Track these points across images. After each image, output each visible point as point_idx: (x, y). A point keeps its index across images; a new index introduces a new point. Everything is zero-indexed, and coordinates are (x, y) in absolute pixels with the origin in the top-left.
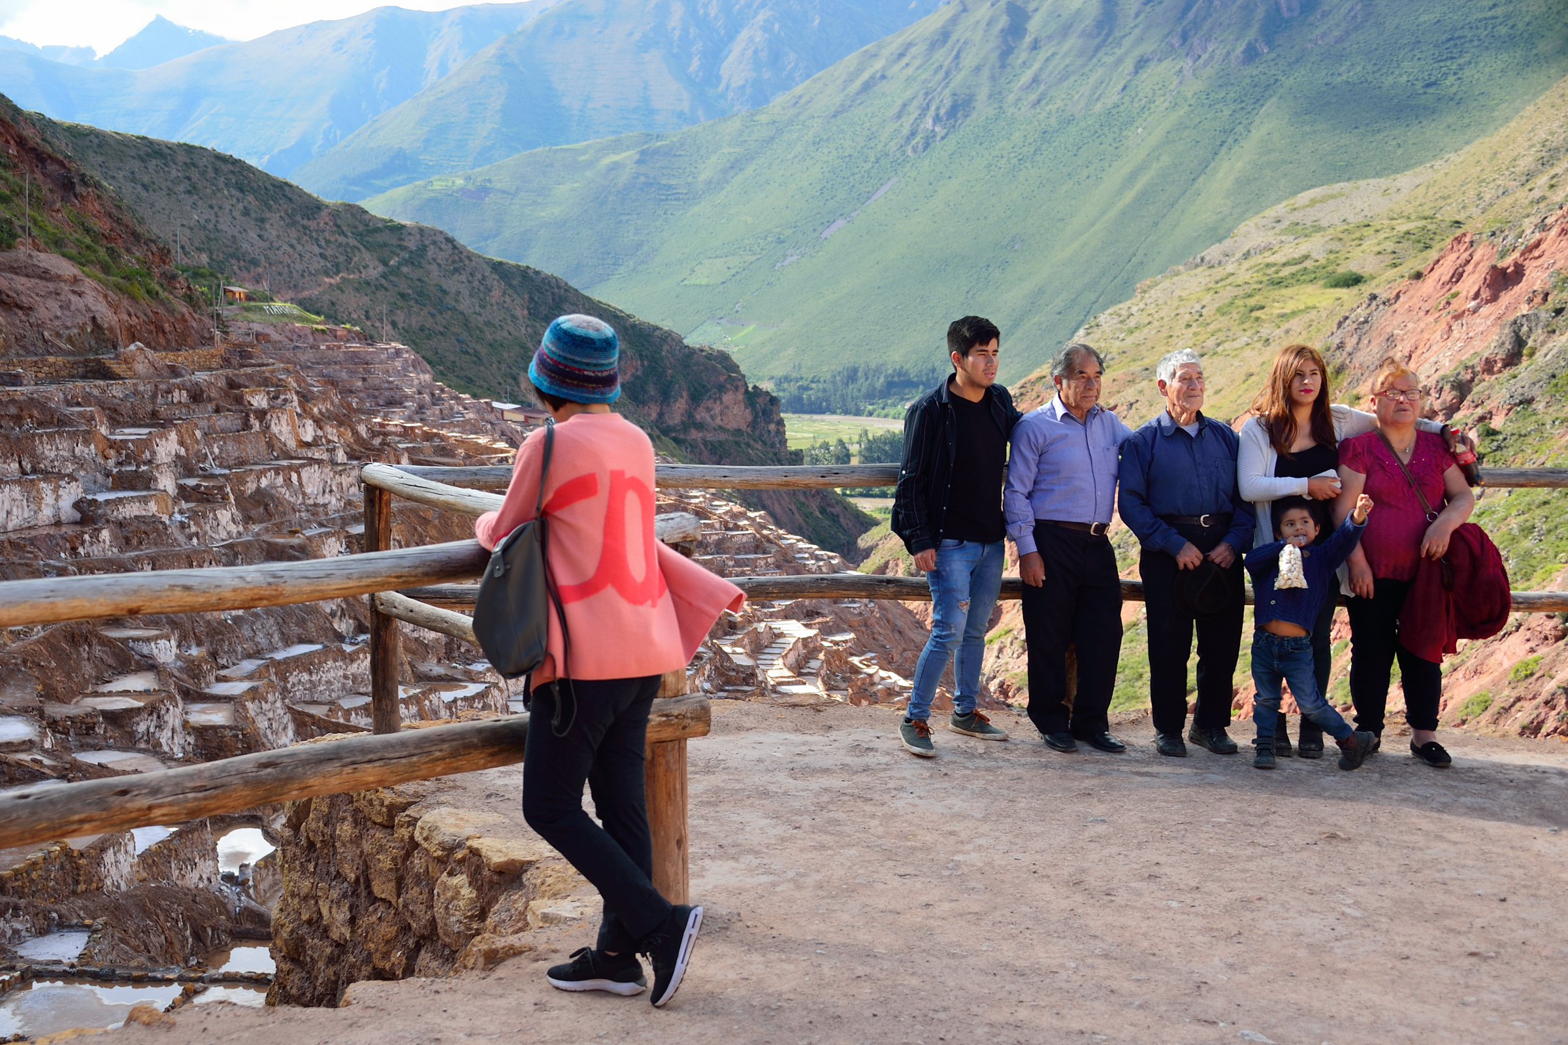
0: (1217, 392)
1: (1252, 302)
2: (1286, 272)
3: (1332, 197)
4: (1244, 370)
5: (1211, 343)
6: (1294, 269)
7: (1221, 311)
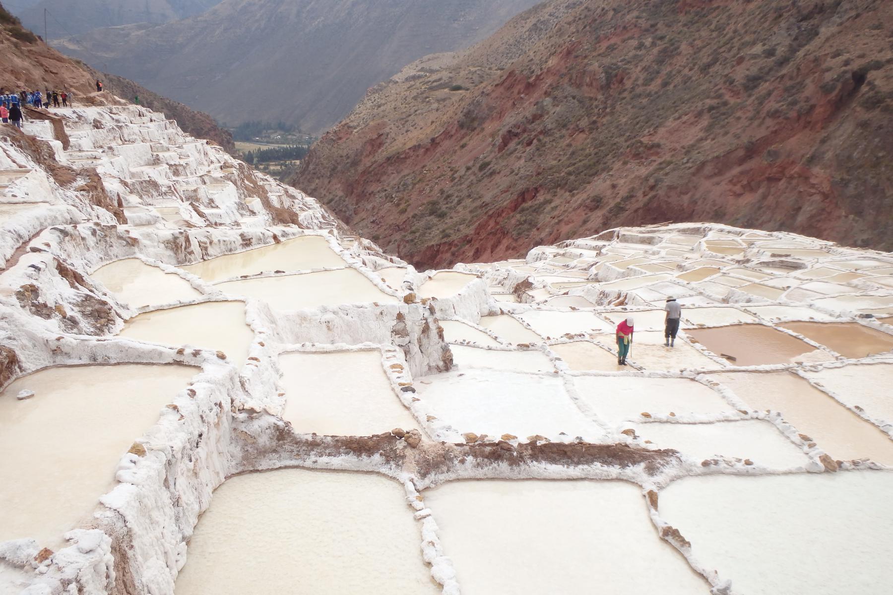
0: (421, 128)
1: (425, 95)
2: (435, 84)
3: (435, 58)
4: (430, 121)
5: (412, 111)
6: (438, 83)
7: (415, 98)
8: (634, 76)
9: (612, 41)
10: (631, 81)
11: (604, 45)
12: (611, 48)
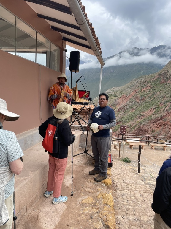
2: (111, 95)
3: (115, 88)
8: (147, 98)
9: (144, 90)
10: (146, 99)
11: (143, 90)
12: (144, 91)
